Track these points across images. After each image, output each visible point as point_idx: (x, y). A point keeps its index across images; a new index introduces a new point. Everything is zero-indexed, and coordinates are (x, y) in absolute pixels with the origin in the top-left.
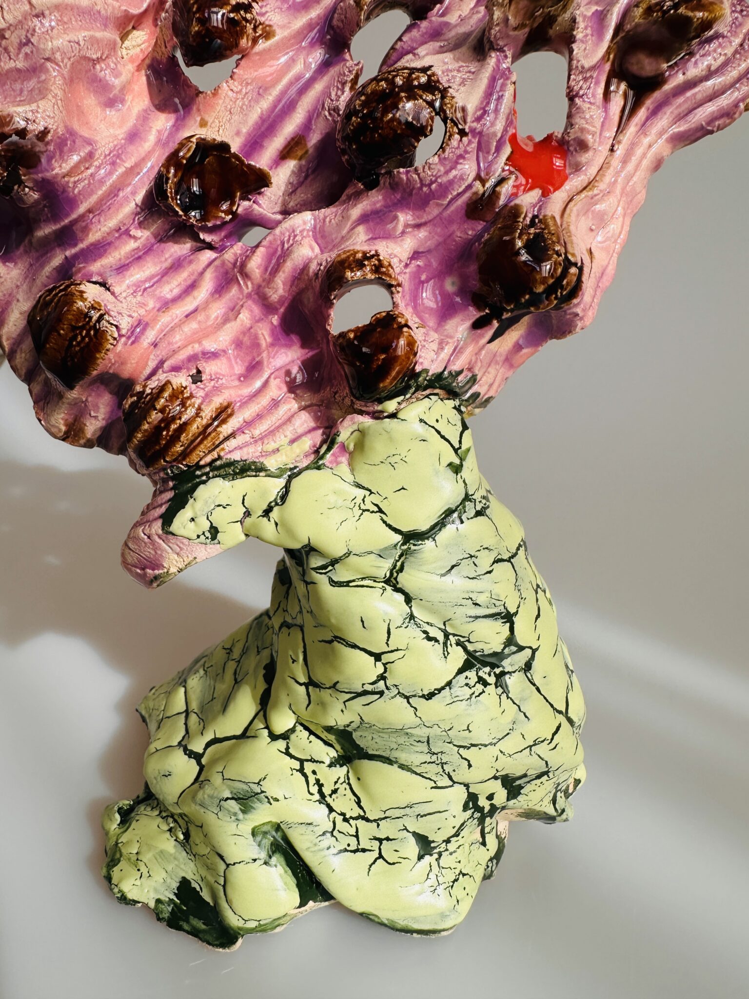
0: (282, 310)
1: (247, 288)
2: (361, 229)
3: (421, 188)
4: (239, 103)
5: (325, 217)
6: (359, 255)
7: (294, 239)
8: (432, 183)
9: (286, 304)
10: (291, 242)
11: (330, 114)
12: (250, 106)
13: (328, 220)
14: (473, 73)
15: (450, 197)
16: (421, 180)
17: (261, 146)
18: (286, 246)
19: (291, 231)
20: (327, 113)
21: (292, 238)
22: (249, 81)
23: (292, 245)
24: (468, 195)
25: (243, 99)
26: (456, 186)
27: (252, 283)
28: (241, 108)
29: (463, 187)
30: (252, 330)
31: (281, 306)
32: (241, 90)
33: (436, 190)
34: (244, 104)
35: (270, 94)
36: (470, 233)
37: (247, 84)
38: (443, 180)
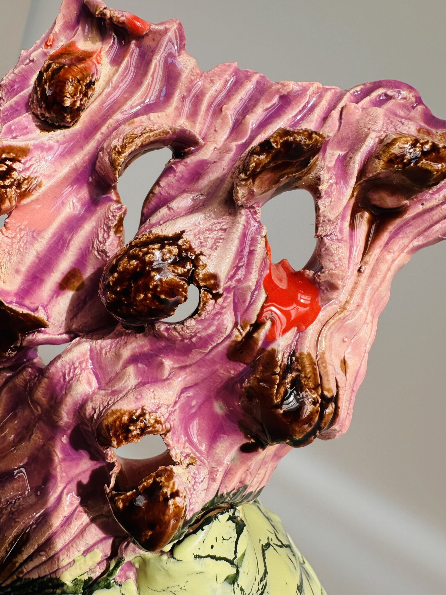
0: (69, 432)
1: (37, 410)
2: (131, 370)
3: (182, 340)
4: (16, 246)
5: (101, 349)
6: (126, 418)
7: (74, 371)
8: (191, 337)
9: (72, 428)
10: (71, 375)
11: (99, 254)
12: (26, 248)
13: (104, 352)
14: (225, 230)
15: (210, 347)
16: (181, 336)
17: (42, 281)
18: (67, 378)
19: (71, 363)
20: (96, 253)
21: (72, 371)
22: (23, 227)
23: (72, 378)
24: (227, 342)
25: (19, 242)
26: (215, 339)
27: (41, 408)
28: (19, 250)
29: (222, 339)
30: (45, 447)
31: (69, 428)
32: (16, 236)
33: (196, 342)
34: (20, 246)
35: (43, 237)
36: (232, 372)
37: (21, 230)
38: (204, 334)
